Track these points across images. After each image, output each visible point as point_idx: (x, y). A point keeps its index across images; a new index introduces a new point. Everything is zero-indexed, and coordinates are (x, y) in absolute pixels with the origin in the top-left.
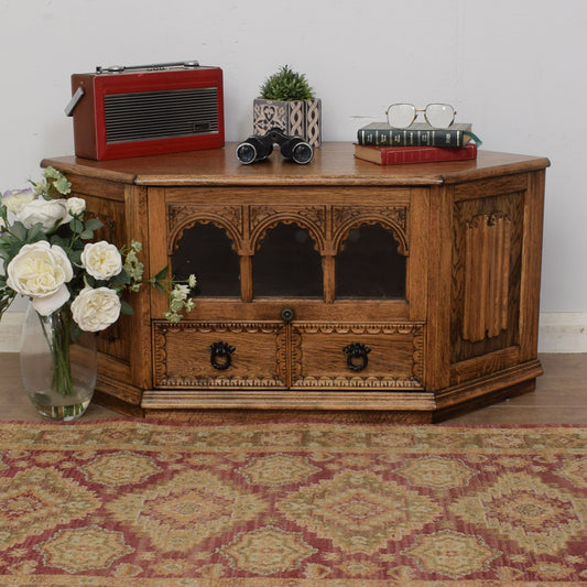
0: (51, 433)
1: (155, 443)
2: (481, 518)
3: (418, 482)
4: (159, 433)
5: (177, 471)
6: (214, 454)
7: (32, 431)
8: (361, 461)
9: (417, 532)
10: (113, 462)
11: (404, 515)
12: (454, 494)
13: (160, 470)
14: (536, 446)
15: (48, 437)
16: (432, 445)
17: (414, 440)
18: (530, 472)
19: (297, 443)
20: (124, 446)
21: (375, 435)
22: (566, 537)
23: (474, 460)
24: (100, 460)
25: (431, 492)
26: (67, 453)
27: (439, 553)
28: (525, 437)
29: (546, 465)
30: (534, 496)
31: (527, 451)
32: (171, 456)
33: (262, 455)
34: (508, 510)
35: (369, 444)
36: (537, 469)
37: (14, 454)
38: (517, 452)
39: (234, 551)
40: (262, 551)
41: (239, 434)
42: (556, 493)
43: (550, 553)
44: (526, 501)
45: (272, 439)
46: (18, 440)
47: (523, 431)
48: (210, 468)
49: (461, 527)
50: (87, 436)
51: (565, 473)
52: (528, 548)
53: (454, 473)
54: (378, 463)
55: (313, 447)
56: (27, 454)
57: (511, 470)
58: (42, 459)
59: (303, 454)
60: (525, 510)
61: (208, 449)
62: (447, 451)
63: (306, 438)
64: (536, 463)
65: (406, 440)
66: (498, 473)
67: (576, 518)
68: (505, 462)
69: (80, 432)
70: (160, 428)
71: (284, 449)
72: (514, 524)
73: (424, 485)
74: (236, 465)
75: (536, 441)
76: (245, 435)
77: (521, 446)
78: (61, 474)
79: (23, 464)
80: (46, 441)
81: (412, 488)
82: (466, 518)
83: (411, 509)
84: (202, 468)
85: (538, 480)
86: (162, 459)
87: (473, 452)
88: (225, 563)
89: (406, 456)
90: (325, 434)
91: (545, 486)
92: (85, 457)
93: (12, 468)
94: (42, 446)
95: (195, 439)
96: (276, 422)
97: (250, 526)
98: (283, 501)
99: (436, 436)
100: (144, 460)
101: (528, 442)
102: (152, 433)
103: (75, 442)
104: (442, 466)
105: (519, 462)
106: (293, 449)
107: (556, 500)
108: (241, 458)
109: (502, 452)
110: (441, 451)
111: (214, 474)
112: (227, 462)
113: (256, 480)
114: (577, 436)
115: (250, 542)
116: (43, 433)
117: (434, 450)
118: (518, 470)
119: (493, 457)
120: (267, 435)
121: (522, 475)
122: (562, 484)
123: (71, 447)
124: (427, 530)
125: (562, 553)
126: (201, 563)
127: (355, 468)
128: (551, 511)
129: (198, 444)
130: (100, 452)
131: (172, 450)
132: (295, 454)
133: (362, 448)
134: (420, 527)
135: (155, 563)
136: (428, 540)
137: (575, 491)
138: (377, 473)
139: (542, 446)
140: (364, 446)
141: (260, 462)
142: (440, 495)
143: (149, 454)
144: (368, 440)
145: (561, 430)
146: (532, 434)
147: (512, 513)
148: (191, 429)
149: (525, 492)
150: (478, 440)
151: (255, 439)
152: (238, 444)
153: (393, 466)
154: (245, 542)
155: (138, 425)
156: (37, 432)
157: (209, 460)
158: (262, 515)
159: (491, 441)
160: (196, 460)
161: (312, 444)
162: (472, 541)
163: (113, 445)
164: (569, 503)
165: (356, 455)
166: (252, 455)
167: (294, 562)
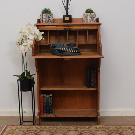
0: (31, 127)
1: (50, 129)
4: (51, 128)
5: (55, 134)
6: (61, 131)
7: (27, 127)
8: (87, 132)
10: (43, 132)
13: (52, 133)
15: (31, 128)
17: (97, 128)
18: (117, 133)
19: (76, 128)
20: (44, 130)
21: (90, 128)
23: (107, 131)
24: (41, 132)
26: (35, 131)
28: (117, 127)
31: (117, 130)
32: (53, 131)
33: (70, 131)
35: (89, 129)
36: (118, 133)
37: (25, 131)
38: (115, 130)
41: (65, 128)
45: (71, 128)
46: (25, 129)
47: (116, 127)
48: (61, 133)
50: (38, 128)
53: (104, 133)
54: (90, 132)
55: (79, 129)
56: (27, 131)
57: (114, 133)
58: (30, 132)
59: (77, 130)
61: (60, 130)
62: (103, 130)
63: (77, 128)
64: (118, 132)
65: (95, 128)
66: (112, 133)
68: (113, 132)
69: (36, 128)
70: (51, 127)
71: (73, 129)
74: (65, 133)
75: (118, 128)
77: (116, 129)
78: (34, 134)
79: (27, 133)
80: (30, 129)
84: (59, 133)
86: (52, 132)
87: (107, 130)
89: (95, 131)
90: (81, 127)
92: (38, 131)
93: (25, 133)
94: (30, 130)
95: (57, 128)
96: (72, 125)
99: (101, 127)
100: (49, 132)
101: (117, 128)
102: (49, 128)
103: (36, 129)
106: (75, 129)
108: (66, 131)
109: (112, 130)
112: (63, 132)
114: (126, 127)
116: (29, 128)
117: (100, 130)
118: (115, 133)
119: (111, 131)
120: (70, 127)
121: (116, 134)
123: (35, 130)
127: (86, 133)
129: (58, 129)
130: (41, 131)
131: (53, 130)
132: (75, 130)
133: (87, 130)
138: (90, 134)
140: (88, 129)
141: (69, 132)
143: (49, 131)
144: (88, 128)
145: (123, 126)
146: (118, 127)
148: (56, 127)
150: (108, 128)
151: (68, 128)
152: (65, 129)
153: (93, 132)
155: (47, 127)
156: (28, 127)
157: (60, 132)
159: (110, 128)
160: (58, 132)
161: (78, 129)
163: (43, 130)
165: (86, 131)
166: (68, 131)
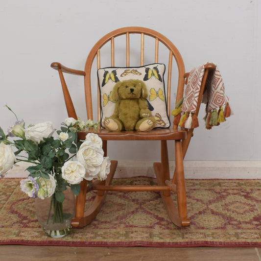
2: (220, 210)
3: (196, 198)
9: (196, 214)
11: (191, 209)
12: (210, 202)
14: (242, 186)
16: (201, 186)
22: (253, 216)
25: (201, 201)
27: (205, 221)
29: (246, 192)
30: (241, 203)
34: (231, 207)
39: (128, 220)
40: (138, 219)
42: (250, 202)
43: (247, 221)
44: (238, 204)
49: (213, 213)
51: (254, 195)
52: (238, 219)
60: (237, 207)
67: (257, 210)
72: (233, 212)
73: (199, 199)
76: (127, 182)
81: (194, 200)
82: (215, 210)
83: (194, 206)
85: (243, 198)
88: (125, 223)
91: (246, 199)
97: (133, 212)
98: (145, 205)
104: (206, 193)
105: (235, 191)
107: (249, 204)
110: (205, 188)
111: (117, 196)
113: (133, 198)
115: (133, 217)
122: (252, 199)
124: (200, 213)
125: (251, 221)
126: (116, 224)
128: (247, 208)
134: (197, 212)
135: (99, 224)
136: (200, 216)
137: (257, 201)
139: (245, 186)
142: (205, 202)
147: (233, 209)
149: (237, 201)
154: (132, 217)
158: (137, 209)
162: (217, 217)
164: (255, 205)
167: (151, 224)
